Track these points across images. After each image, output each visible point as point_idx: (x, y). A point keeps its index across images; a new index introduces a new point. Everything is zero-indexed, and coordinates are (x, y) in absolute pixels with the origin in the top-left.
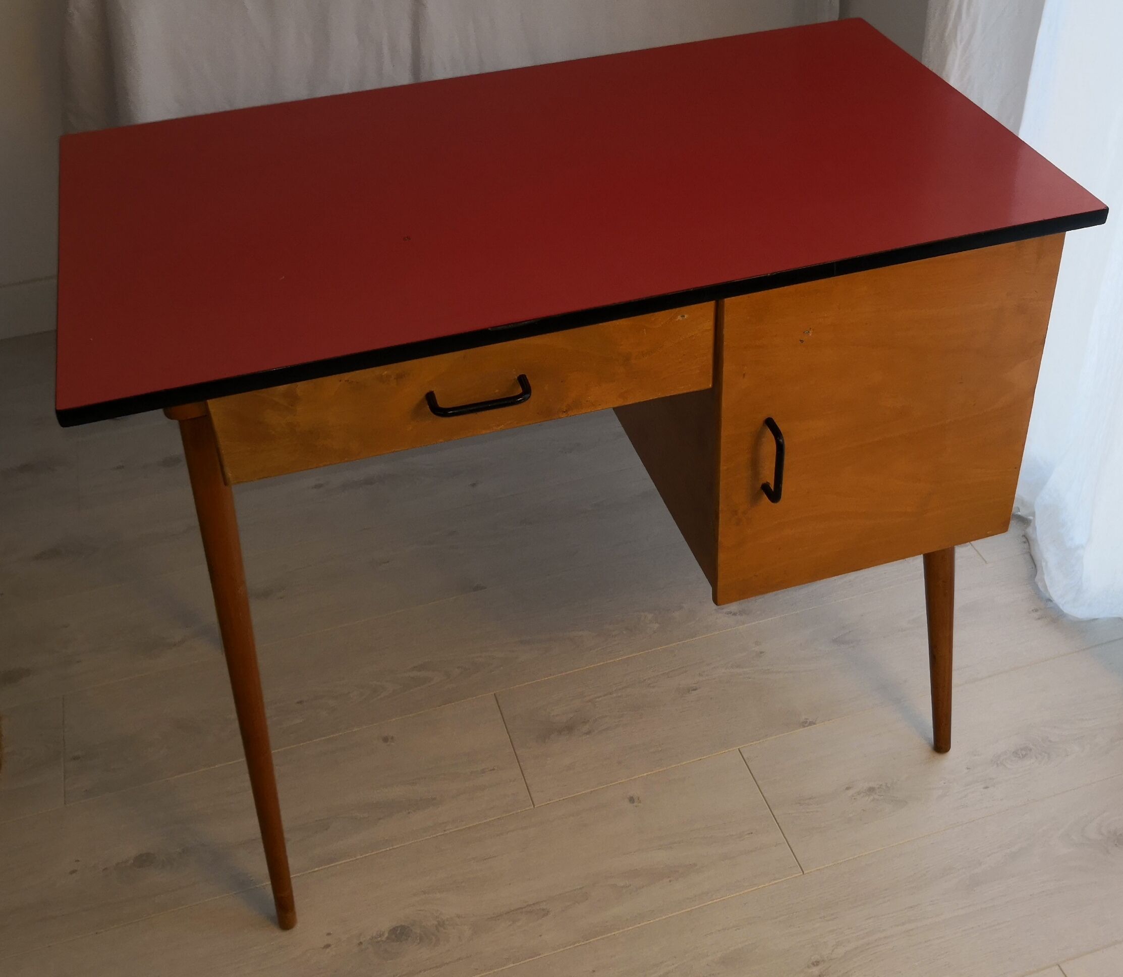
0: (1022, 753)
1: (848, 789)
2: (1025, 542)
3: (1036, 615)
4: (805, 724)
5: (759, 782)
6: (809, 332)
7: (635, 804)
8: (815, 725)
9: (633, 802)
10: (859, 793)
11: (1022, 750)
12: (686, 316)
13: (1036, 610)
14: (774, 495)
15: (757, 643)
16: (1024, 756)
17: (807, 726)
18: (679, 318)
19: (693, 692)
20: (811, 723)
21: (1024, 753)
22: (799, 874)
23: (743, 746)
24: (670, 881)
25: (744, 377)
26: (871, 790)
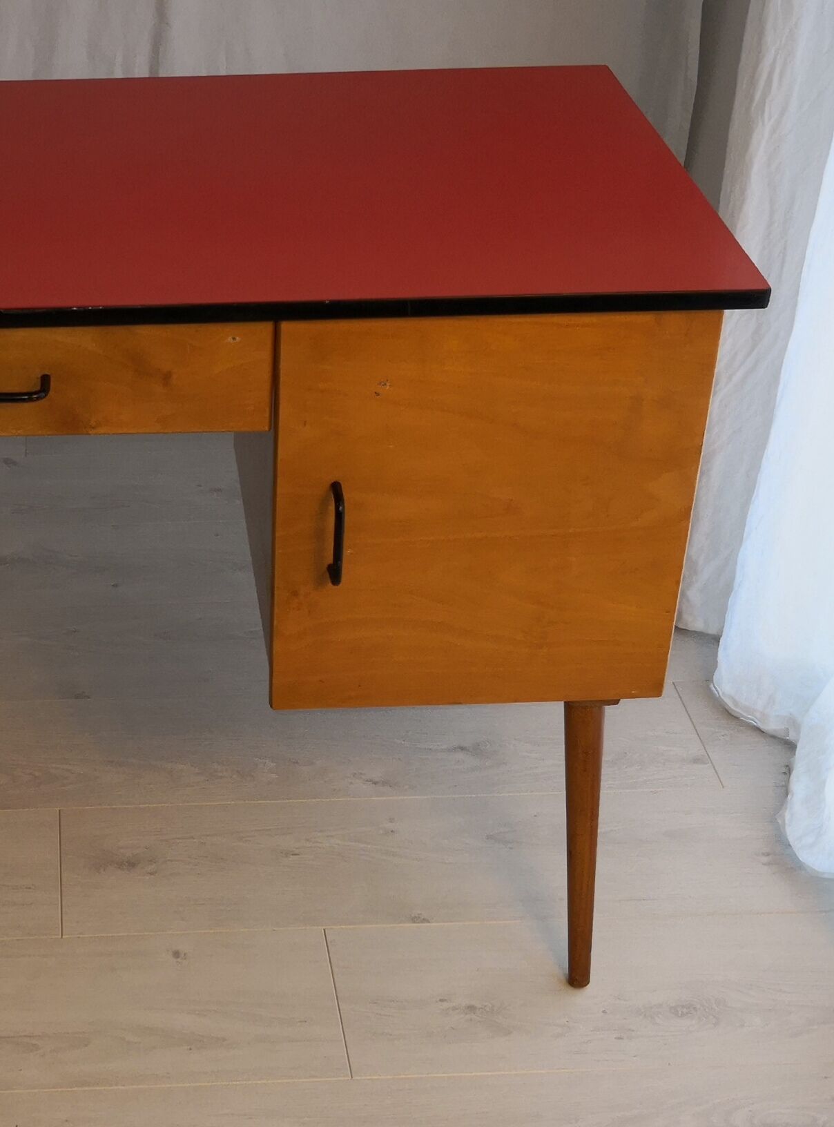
0: (683, 1010)
1: (441, 1000)
2: (785, 773)
3: (765, 859)
4: (414, 920)
5: (335, 970)
6: (385, 384)
7: (179, 960)
8: (428, 924)
9: (178, 957)
10: (454, 1009)
11: (683, 1007)
12: (238, 339)
13: (768, 855)
14: (334, 573)
15: (391, 820)
16: (683, 1015)
17: (419, 923)
18: (230, 339)
19: (291, 856)
20: (425, 921)
21: (685, 1010)
22: (346, 1078)
23: (329, 927)
24: (190, 1049)
25: (305, 425)
26: (471, 1008)
